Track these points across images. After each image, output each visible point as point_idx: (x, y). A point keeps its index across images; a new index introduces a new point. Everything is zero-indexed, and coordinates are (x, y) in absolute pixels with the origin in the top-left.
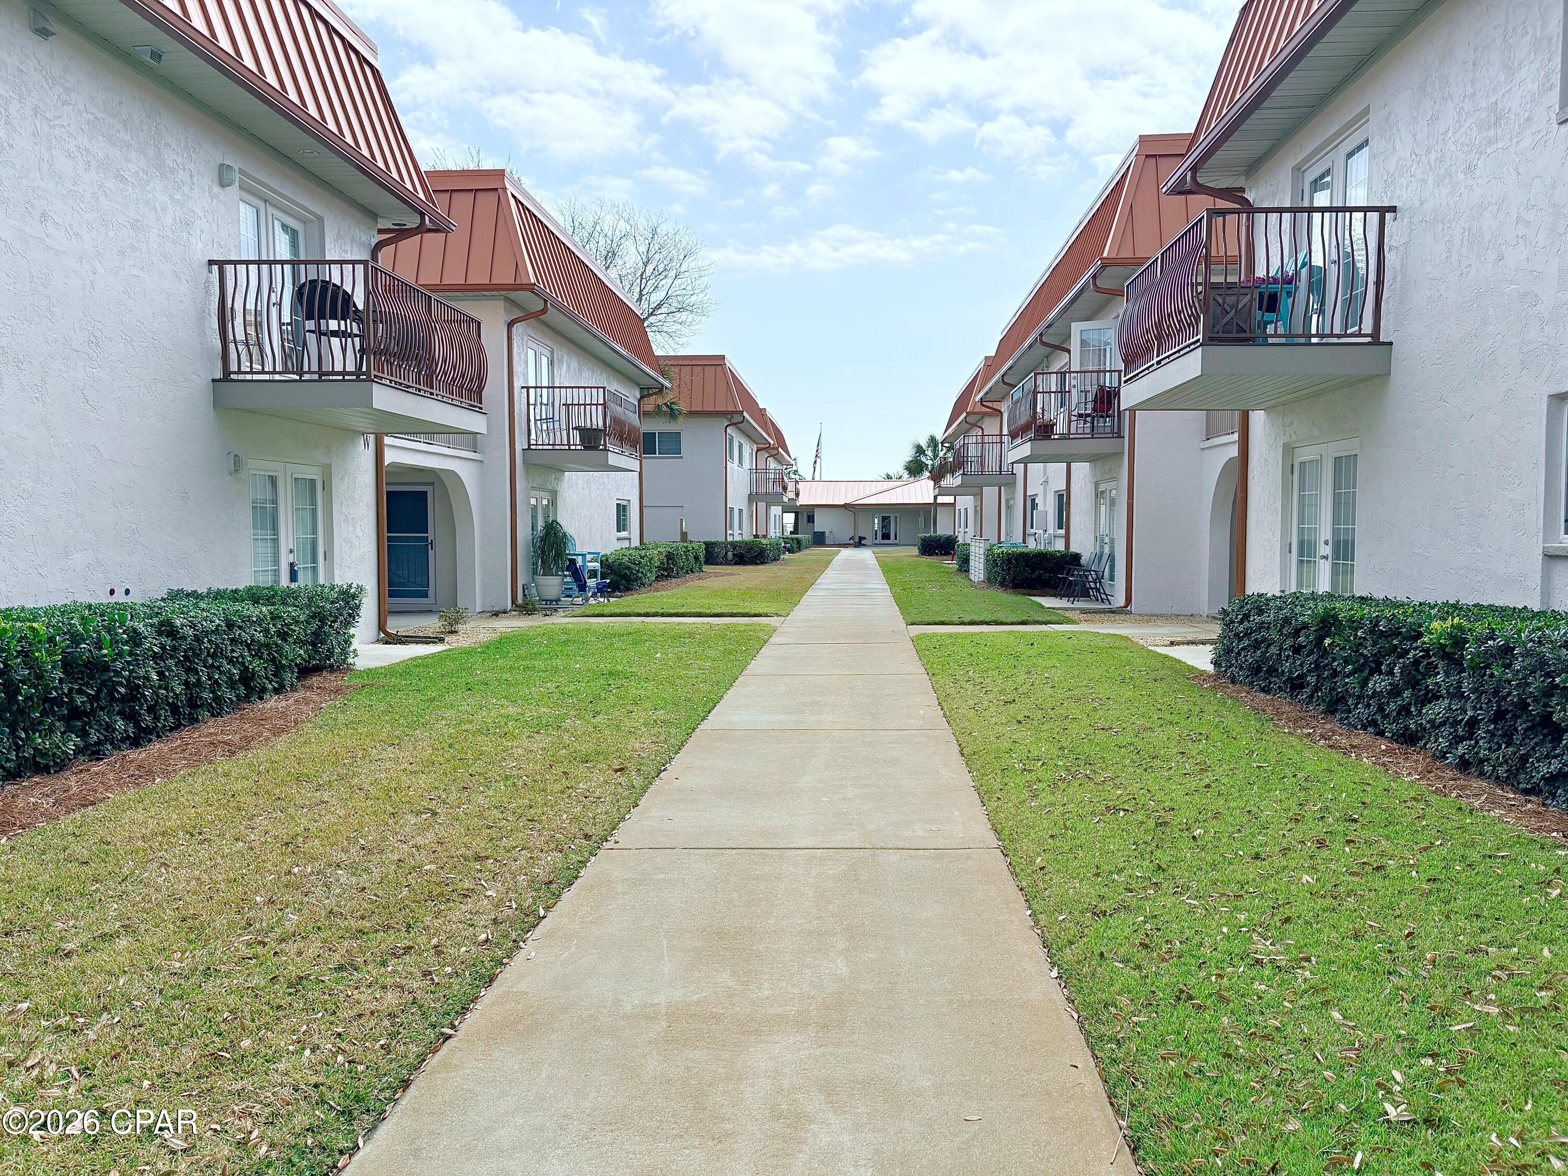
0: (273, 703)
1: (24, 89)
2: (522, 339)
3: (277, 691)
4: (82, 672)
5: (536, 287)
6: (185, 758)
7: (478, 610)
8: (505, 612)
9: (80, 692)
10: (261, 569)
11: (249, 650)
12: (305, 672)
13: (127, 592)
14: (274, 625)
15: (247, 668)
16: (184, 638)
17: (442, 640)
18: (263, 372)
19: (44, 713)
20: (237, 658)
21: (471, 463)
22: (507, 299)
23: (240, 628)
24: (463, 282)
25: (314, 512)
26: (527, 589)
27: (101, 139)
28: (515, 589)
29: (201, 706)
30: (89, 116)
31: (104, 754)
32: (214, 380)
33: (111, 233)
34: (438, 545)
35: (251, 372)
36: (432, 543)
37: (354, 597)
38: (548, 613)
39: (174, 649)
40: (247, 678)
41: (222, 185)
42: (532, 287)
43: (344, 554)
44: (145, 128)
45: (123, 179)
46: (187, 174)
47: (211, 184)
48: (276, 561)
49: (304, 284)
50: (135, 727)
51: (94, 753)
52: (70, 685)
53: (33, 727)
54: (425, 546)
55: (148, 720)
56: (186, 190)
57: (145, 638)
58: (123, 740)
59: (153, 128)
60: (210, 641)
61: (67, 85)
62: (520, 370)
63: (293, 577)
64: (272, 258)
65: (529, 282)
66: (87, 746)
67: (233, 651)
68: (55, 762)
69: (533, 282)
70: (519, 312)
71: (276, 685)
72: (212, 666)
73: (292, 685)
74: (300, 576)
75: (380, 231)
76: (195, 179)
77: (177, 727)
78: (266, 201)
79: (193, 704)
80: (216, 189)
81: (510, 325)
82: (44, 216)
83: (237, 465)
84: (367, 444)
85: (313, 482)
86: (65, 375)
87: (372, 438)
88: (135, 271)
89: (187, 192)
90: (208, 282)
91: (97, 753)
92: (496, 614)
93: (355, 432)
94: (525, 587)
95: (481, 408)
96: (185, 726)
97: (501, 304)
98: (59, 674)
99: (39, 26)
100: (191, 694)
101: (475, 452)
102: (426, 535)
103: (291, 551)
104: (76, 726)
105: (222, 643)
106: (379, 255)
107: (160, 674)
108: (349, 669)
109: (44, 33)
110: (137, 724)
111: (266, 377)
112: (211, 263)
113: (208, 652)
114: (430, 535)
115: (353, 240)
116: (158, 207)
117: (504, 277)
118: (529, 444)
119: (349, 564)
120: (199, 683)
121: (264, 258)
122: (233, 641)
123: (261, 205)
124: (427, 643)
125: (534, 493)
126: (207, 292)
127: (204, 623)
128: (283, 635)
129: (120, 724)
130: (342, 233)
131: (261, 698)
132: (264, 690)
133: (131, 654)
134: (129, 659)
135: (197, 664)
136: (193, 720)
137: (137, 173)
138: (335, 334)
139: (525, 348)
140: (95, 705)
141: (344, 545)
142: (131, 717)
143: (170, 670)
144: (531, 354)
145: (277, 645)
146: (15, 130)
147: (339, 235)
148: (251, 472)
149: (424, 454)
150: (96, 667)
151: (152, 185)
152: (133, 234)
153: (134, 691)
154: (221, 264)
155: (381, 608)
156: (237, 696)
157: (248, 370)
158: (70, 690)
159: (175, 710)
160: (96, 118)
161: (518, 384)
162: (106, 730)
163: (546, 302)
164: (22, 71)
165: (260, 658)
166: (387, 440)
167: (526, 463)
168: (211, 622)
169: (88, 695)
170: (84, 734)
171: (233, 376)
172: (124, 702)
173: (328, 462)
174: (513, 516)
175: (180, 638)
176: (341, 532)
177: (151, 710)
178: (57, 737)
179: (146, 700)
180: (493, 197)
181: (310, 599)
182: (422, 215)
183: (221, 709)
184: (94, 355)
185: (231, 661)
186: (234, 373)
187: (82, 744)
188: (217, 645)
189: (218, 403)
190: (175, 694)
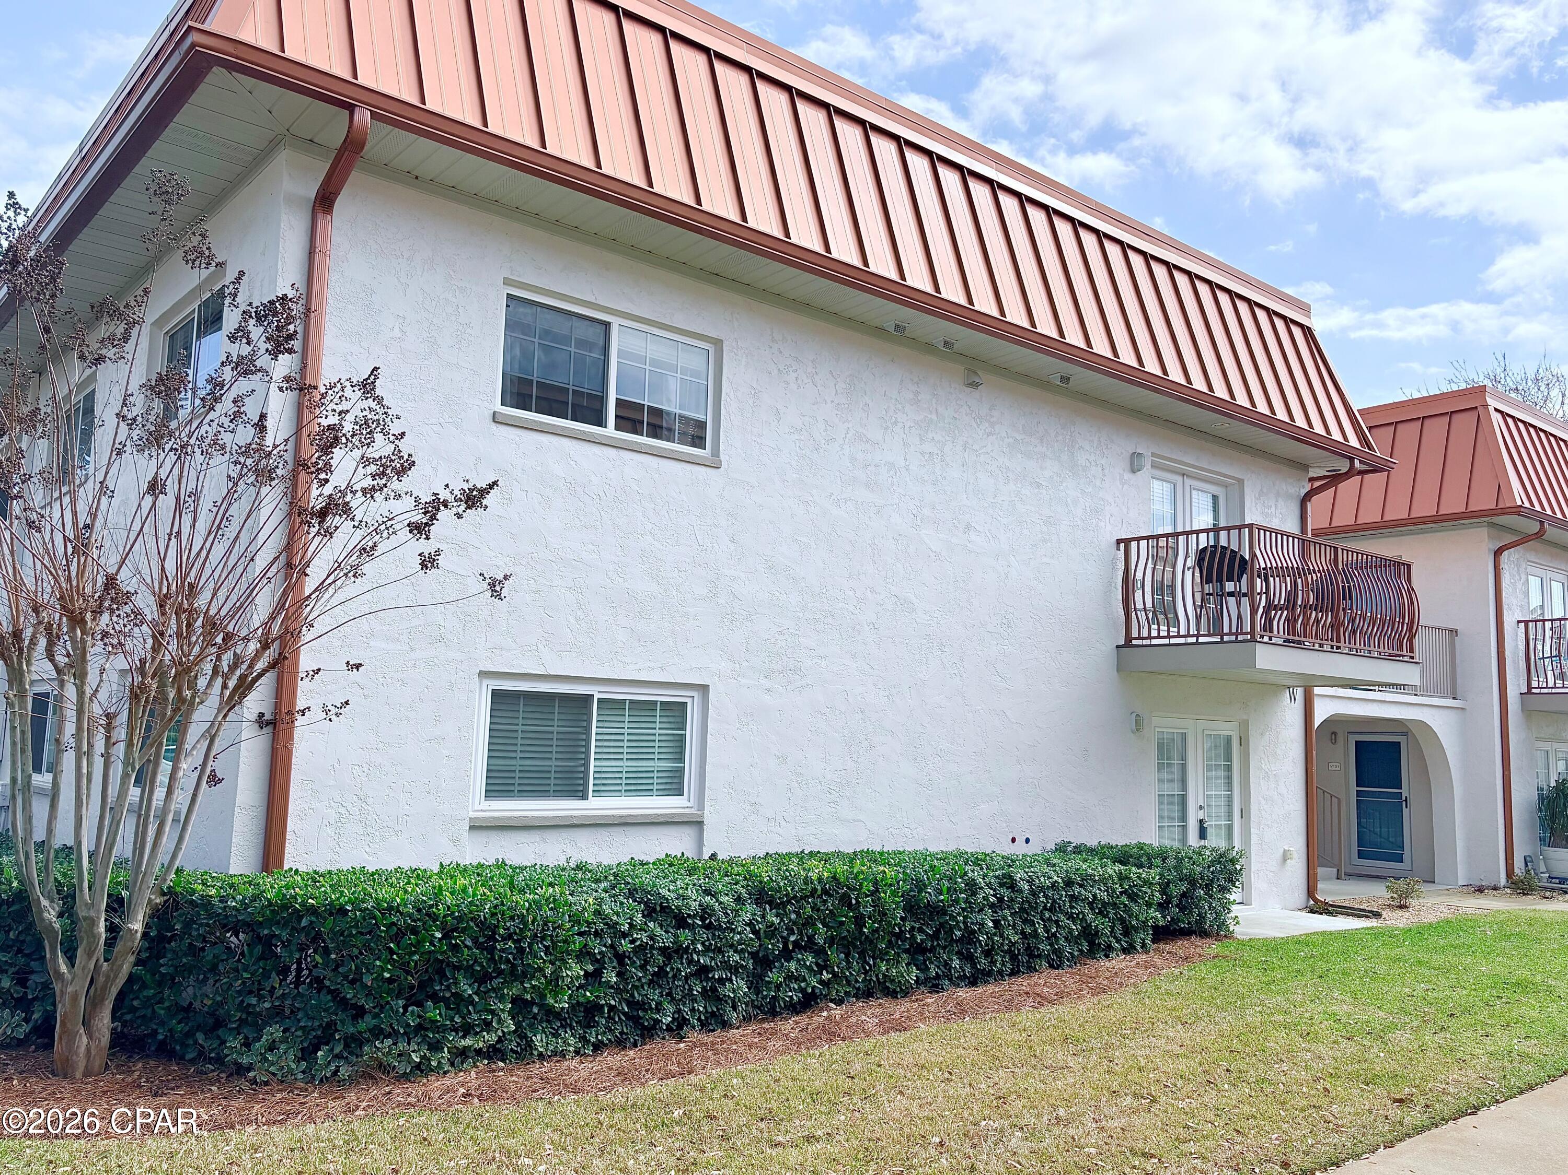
0: (1119, 962)
1: (956, 432)
2: (1518, 566)
3: (1125, 951)
4: (924, 914)
5: (1522, 510)
6: (998, 1003)
7: (1460, 883)
8: (1495, 888)
9: (920, 930)
10: (1166, 824)
11: (1092, 909)
12: (1163, 934)
13: (1027, 841)
14: (1121, 885)
15: (1090, 925)
16: (1021, 891)
17: (1377, 915)
18: (1179, 636)
19: (890, 944)
20: (1078, 915)
21: (1442, 711)
22: (1492, 525)
23: (1081, 886)
24: (1435, 513)
25: (1229, 768)
26: (1532, 861)
27: (1020, 456)
28: (1510, 862)
29: (1039, 956)
30: (1011, 440)
31: (942, 988)
32: (1118, 647)
33: (1025, 532)
34: (1413, 802)
35: (1169, 637)
36: (1406, 800)
37: (1233, 861)
38: (1548, 894)
39: (1011, 900)
40: (1089, 935)
41: (1133, 471)
42: (1518, 510)
43: (1263, 812)
44: (1060, 438)
45: (1039, 486)
46: (1099, 468)
47: (1122, 472)
48: (1184, 817)
49: (1205, 549)
50: (972, 968)
51: (934, 986)
52: (913, 923)
53: (882, 956)
54: (1399, 803)
55: (983, 963)
56: (1098, 483)
57: (981, 888)
58: (959, 978)
59: (1068, 437)
60: (1046, 896)
61: (992, 420)
62: (1515, 602)
63: (1203, 834)
64: (1188, 529)
65: (1513, 505)
66: (927, 979)
67: (1072, 907)
68: (901, 989)
69: (1519, 503)
70: (1509, 535)
71: (1125, 945)
72: (1050, 919)
73: (1144, 945)
74: (1211, 833)
75: (1312, 480)
76: (1106, 471)
77: (1013, 973)
78: (1183, 475)
79: (1032, 954)
80: (1128, 476)
81: (1498, 553)
82: (968, 527)
83: (1139, 724)
84: (1293, 698)
85: (1229, 740)
86: (980, 653)
87: (1299, 692)
88: (1046, 560)
89: (1098, 484)
90: (1115, 558)
91: (936, 986)
92: (1480, 890)
93: (1278, 686)
94: (1528, 859)
95: (1412, 658)
96: (1023, 973)
97: (1483, 532)
98: (900, 913)
99: (970, 382)
100: (1028, 944)
101: (1454, 698)
102: (1399, 791)
103: (1201, 808)
104: (918, 960)
105: (1060, 899)
106: (1309, 505)
107: (996, 923)
108: (1229, 936)
109: (974, 385)
110: (974, 966)
111: (1182, 640)
112: (1119, 542)
113: (1046, 905)
114: (1404, 791)
115: (1278, 495)
116: (1070, 502)
117: (1483, 501)
118: (1530, 687)
119: (1269, 823)
120: (1035, 934)
121: (1180, 530)
122: (1073, 898)
123: (1178, 479)
124: (1359, 916)
125: (1540, 745)
126: (1114, 567)
127: (1042, 879)
128: (1133, 897)
129: (956, 963)
130: (1265, 490)
131: (1107, 956)
132: (1109, 948)
133: (966, 901)
134: (963, 906)
135: (1034, 916)
136: (1032, 969)
137: (1051, 477)
138: (1231, 594)
139: (1523, 577)
140: (935, 943)
141: (1263, 802)
142: (968, 958)
143: (1005, 919)
144: (1534, 582)
145: (1125, 905)
146: (947, 465)
147: (1261, 493)
148: (1157, 729)
149: (1379, 704)
150: (936, 910)
151: (1064, 484)
152: (1045, 529)
153: (970, 936)
154: (1127, 542)
155: (1311, 872)
156: (1081, 951)
157: (1166, 634)
158: (913, 928)
159: (1014, 958)
160: (1016, 440)
161: (1510, 619)
162: (945, 966)
163: (1542, 523)
164: (956, 419)
165: (1105, 917)
166: (1317, 690)
167: (1527, 711)
168: (1049, 878)
169: (927, 935)
170: (923, 968)
171: (1134, 642)
172: (962, 944)
173: (1245, 717)
174: (1506, 773)
175: (1017, 891)
176: (1259, 788)
177: (988, 953)
178: (903, 967)
179: (981, 946)
180: (1473, 416)
181: (1179, 860)
182: (1352, 460)
183: (1062, 962)
184: (1006, 634)
185: (1070, 917)
186: (1135, 639)
187: (922, 976)
188: (1054, 901)
189: (1121, 667)
190: (1010, 942)
